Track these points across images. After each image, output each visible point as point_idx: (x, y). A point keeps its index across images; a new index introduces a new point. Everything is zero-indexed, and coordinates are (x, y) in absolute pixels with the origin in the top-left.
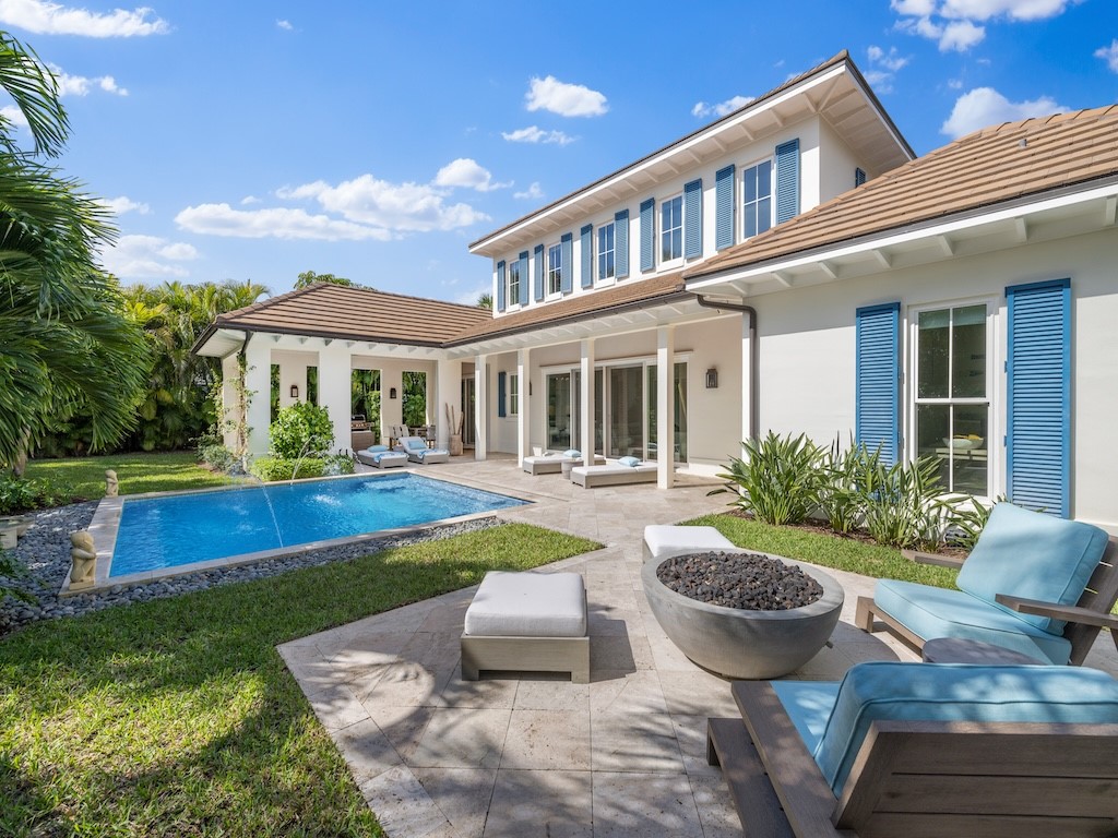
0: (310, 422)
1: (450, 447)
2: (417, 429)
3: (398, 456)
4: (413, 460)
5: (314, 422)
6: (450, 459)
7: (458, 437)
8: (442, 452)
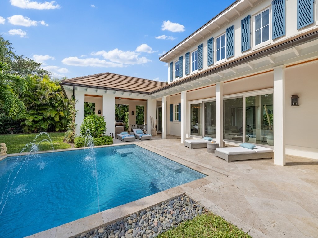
0: (96, 122)
1: (152, 133)
2: (140, 126)
3: (131, 136)
4: (138, 138)
5: (97, 122)
6: (152, 138)
7: (155, 129)
8: (148, 135)
